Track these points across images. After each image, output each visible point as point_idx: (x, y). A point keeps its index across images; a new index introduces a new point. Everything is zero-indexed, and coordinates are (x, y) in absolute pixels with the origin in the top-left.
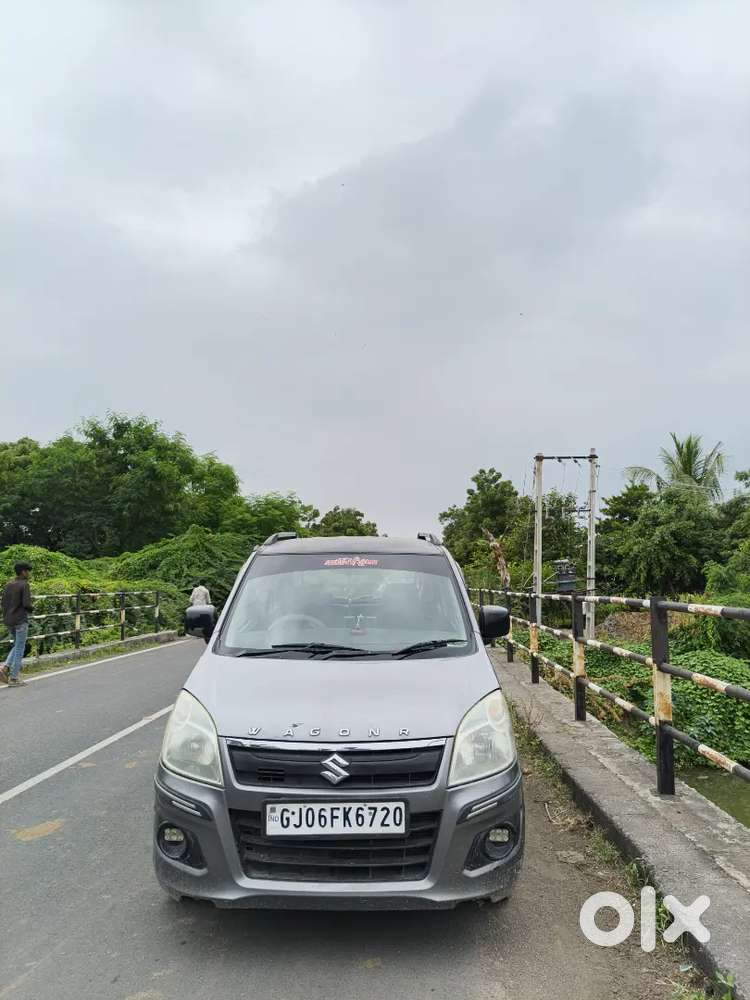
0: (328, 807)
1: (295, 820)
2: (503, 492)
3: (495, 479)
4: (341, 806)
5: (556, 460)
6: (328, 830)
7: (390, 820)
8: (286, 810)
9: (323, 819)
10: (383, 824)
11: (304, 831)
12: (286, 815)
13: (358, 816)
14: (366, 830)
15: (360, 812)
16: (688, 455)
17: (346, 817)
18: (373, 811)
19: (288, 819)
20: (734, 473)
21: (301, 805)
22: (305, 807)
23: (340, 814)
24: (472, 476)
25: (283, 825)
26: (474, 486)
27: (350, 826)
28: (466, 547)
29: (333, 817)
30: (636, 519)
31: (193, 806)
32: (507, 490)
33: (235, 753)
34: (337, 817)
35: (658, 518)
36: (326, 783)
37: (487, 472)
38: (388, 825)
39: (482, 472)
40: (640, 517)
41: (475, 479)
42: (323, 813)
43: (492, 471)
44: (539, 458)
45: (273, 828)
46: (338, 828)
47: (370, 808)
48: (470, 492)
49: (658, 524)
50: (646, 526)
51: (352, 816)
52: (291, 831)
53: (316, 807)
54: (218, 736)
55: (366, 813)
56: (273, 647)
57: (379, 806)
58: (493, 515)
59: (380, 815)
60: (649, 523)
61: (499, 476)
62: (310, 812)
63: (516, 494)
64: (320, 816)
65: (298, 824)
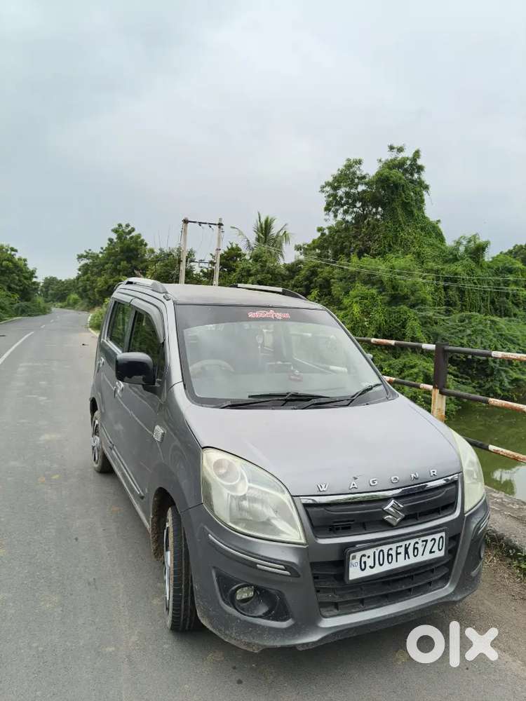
0: (394, 546)
1: (370, 562)
2: (136, 242)
3: (130, 232)
4: (403, 544)
5: (197, 224)
6: (394, 565)
7: (435, 548)
8: (364, 555)
9: (390, 557)
10: (431, 552)
11: (378, 570)
12: (364, 559)
13: (415, 548)
14: (420, 559)
15: (416, 546)
16: (265, 230)
17: (406, 552)
18: (424, 543)
19: (365, 563)
20: (294, 245)
21: (374, 550)
22: (377, 550)
23: (402, 550)
24: (113, 228)
25: (361, 568)
26: (114, 236)
27: (409, 558)
28: (106, 282)
29: (398, 554)
30: (234, 271)
31: (282, 567)
32: (139, 243)
33: (309, 509)
34: (400, 553)
35: (250, 270)
36: (389, 526)
37: (124, 226)
38: (434, 552)
39: (120, 225)
40: (238, 270)
41: (115, 231)
42: (390, 552)
43: (128, 226)
44: (186, 222)
45: (355, 573)
46: (402, 562)
47: (423, 541)
48: (111, 240)
49: (250, 275)
50: (243, 276)
51: (410, 550)
52: (368, 572)
53: (385, 548)
54: (292, 496)
55: (420, 546)
56: (249, 397)
57: (429, 538)
58: (129, 259)
59: (430, 544)
60: (245, 274)
61: (133, 230)
62: (381, 553)
63: (146, 245)
64: (388, 555)
65: (372, 565)
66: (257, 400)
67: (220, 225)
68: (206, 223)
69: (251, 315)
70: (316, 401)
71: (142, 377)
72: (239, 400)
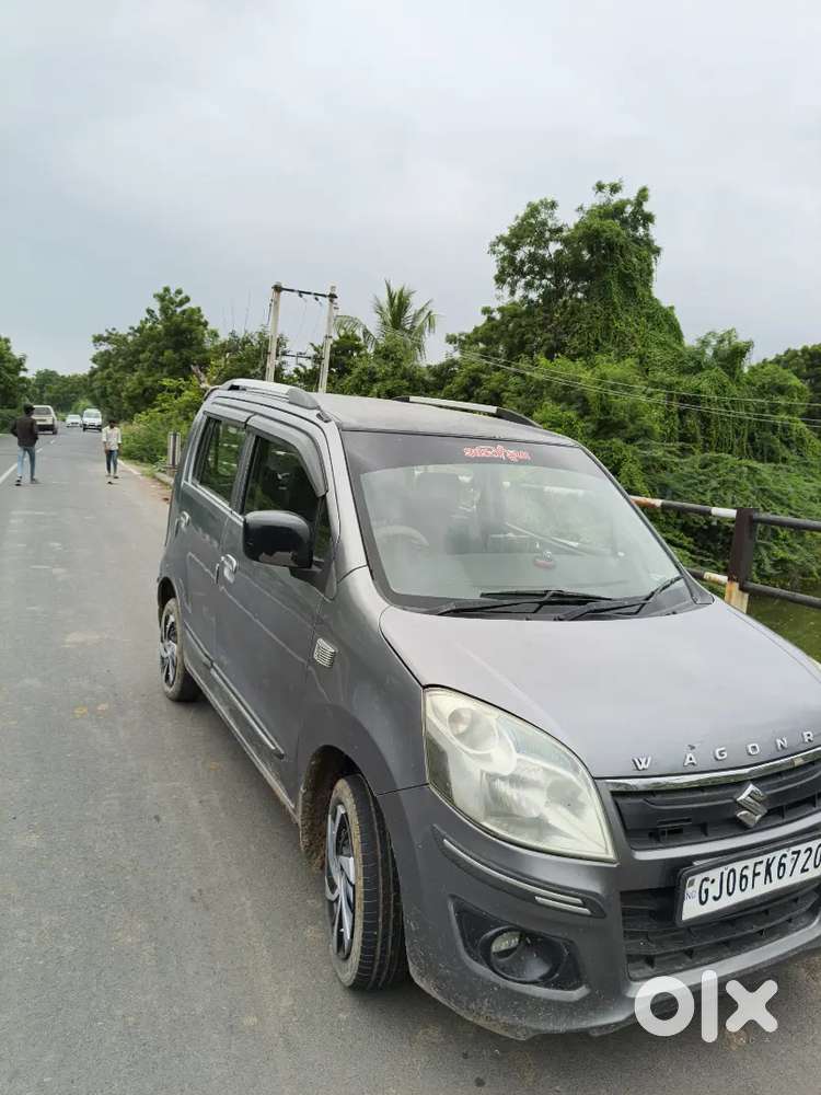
0: (750, 863)
1: (714, 890)
2: (190, 320)
3: (181, 303)
4: (764, 858)
5: (297, 294)
6: (750, 894)
7: (810, 864)
8: (706, 879)
9: (744, 880)
10: (803, 870)
11: (726, 902)
12: (706, 885)
13: (780, 865)
14: (787, 881)
15: (783, 861)
17: (768, 872)
18: (795, 856)
19: (707, 891)
20: (445, 336)
21: (722, 869)
22: (725, 870)
23: (761, 869)
24: (156, 292)
25: (700, 901)
26: (156, 306)
27: (771, 881)
28: (141, 383)
29: (756, 875)
30: (349, 372)
31: (579, 901)
32: (194, 320)
33: (621, 801)
34: (759, 874)
35: (375, 373)
36: (743, 828)
37: (173, 291)
38: (808, 870)
39: (167, 290)
40: (355, 371)
41: (161, 298)
42: (745, 873)
43: (179, 292)
44: (278, 289)
45: (691, 909)
46: (760, 888)
47: (794, 853)
48: (150, 312)
50: (363, 382)
51: (774, 869)
52: (712, 907)
53: (738, 866)
54: (594, 778)
55: (788, 860)
56: (482, 595)
57: (802, 847)
58: (177, 347)
59: (803, 857)
60: (365, 378)
61: (187, 299)
62: (732, 874)
63: (205, 324)
64: (742, 877)
65: (717, 895)
66: (495, 601)
67: (332, 296)
68: (309, 293)
69: (468, 452)
70: (593, 606)
71: (290, 554)
72: (467, 602)
